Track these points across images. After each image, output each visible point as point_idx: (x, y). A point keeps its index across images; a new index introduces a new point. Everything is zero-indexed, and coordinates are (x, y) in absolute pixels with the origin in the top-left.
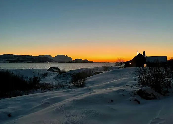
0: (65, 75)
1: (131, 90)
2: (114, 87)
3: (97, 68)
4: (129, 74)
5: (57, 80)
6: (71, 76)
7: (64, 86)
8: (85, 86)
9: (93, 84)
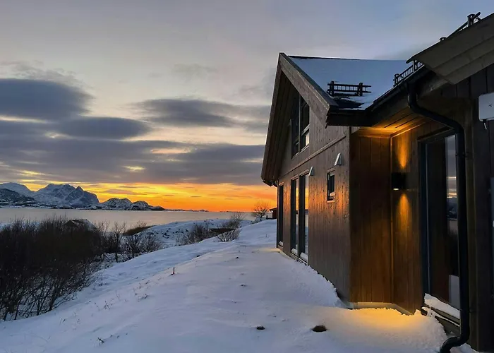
6: (163, 236)
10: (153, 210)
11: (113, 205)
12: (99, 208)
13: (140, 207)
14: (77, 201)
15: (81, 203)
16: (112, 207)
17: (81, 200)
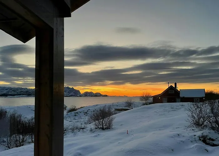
0: (77, 113)
1: (189, 134)
2: (160, 130)
3: (117, 104)
4: (164, 111)
5: (68, 119)
6: (84, 114)
7: (83, 129)
8: (113, 129)
9: (121, 125)
10: (103, 96)
11: (87, 95)
12: (81, 96)
13: (97, 95)
14: (72, 94)
15: (74, 94)
16: (86, 95)
17: (74, 93)
